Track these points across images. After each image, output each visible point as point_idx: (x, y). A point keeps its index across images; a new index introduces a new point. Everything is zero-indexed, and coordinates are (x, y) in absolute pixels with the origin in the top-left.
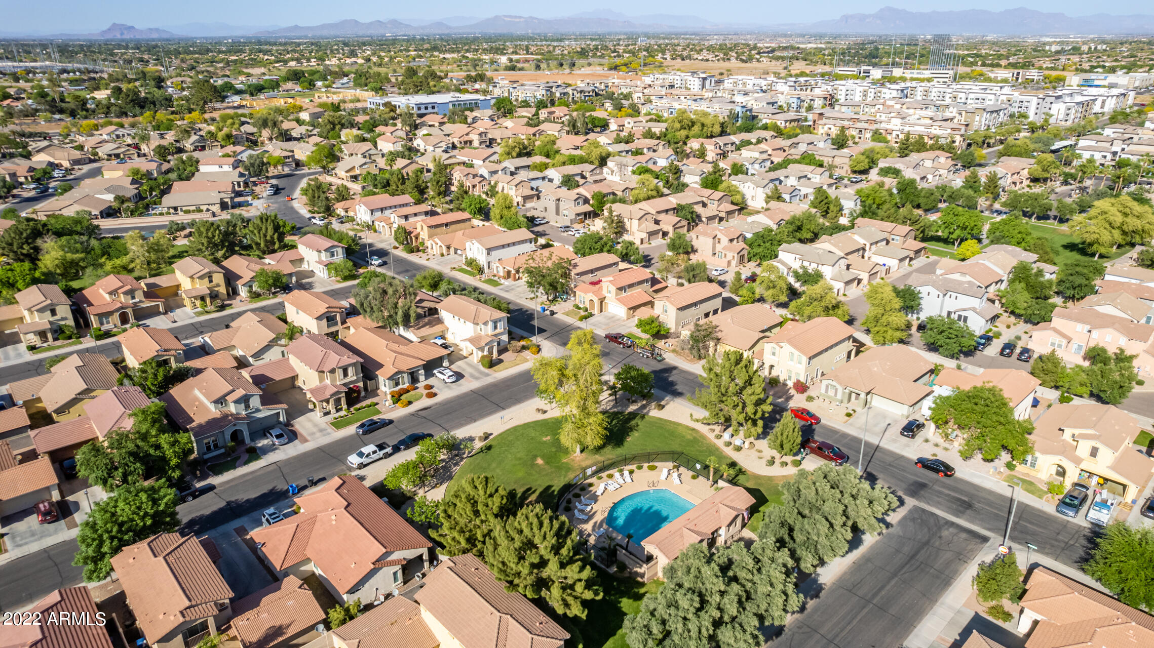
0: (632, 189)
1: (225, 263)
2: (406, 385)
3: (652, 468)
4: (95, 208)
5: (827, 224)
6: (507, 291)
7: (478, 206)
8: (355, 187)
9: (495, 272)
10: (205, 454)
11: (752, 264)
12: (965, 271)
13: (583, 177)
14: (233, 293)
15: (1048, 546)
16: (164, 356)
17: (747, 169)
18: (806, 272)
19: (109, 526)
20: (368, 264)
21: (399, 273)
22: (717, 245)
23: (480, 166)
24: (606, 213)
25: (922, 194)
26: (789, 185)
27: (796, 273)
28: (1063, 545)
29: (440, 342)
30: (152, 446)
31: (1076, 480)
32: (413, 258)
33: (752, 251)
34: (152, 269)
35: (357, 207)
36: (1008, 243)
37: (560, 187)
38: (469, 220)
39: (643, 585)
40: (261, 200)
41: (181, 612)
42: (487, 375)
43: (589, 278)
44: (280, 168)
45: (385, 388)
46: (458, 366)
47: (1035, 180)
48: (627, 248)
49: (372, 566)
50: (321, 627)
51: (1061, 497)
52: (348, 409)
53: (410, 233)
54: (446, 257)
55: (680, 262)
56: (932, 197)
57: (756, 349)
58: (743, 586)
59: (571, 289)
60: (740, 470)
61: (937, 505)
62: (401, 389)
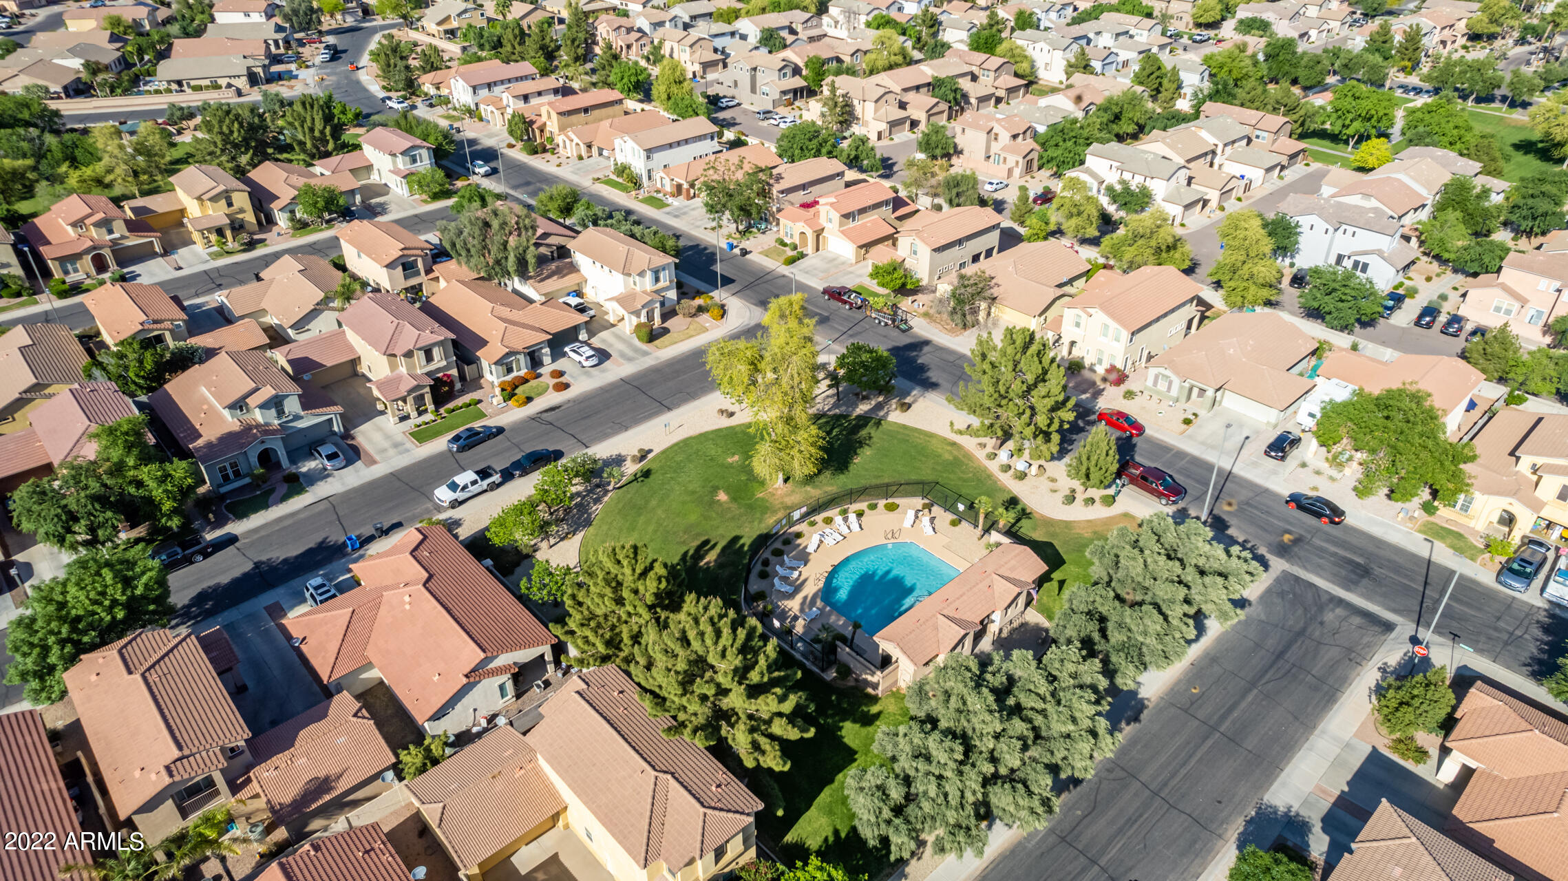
0: (865, 53)
1: (254, 175)
2: (523, 372)
3: (891, 508)
4: (55, 82)
5: (1159, 110)
6: (676, 216)
7: (633, 79)
8: (452, 48)
9: (659, 185)
10: (220, 486)
11: (1045, 173)
12: (1369, 191)
13: (793, 32)
14: (266, 221)
15: (1483, 639)
16: (153, 330)
17: (1039, 20)
18: (1127, 189)
19: (54, 625)
20: (468, 173)
21: (515, 187)
22: (993, 144)
23: (639, 14)
24: (826, 91)
25: (1303, 63)
26: (1101, 46)
27: (1110, 189)
28: (1505, 636)
29: (573, 301)
30: (130, 483)
31: (1527, 532)
32: (537, 162)
33: (1045, 155)
34: (142, 183)
35: (452, 81)
36: (1435, 145)
37: (756, 48)
38: (620, 102)
39: (874, 699)
40: (312, 71)
41: (168, 768)
42: (646, 354)
43: (800, 196)
44: (339, 17)
45: (492, 377)
46: (602, 339)
47: (1475, 37)
48: (857, 148)
49: (465, 681)
50: (390, 775)
51: (1503, 559)
52: (437, 410)
53: (532, 123)
54: (586, 161)
55: (936, 169)
56: (1319, 67)
57: (1051, 314)
58: (1030, 721)
59: (773, 215)
60: (1023, 510)
61: (1318, 569)
62: (516, 377)
